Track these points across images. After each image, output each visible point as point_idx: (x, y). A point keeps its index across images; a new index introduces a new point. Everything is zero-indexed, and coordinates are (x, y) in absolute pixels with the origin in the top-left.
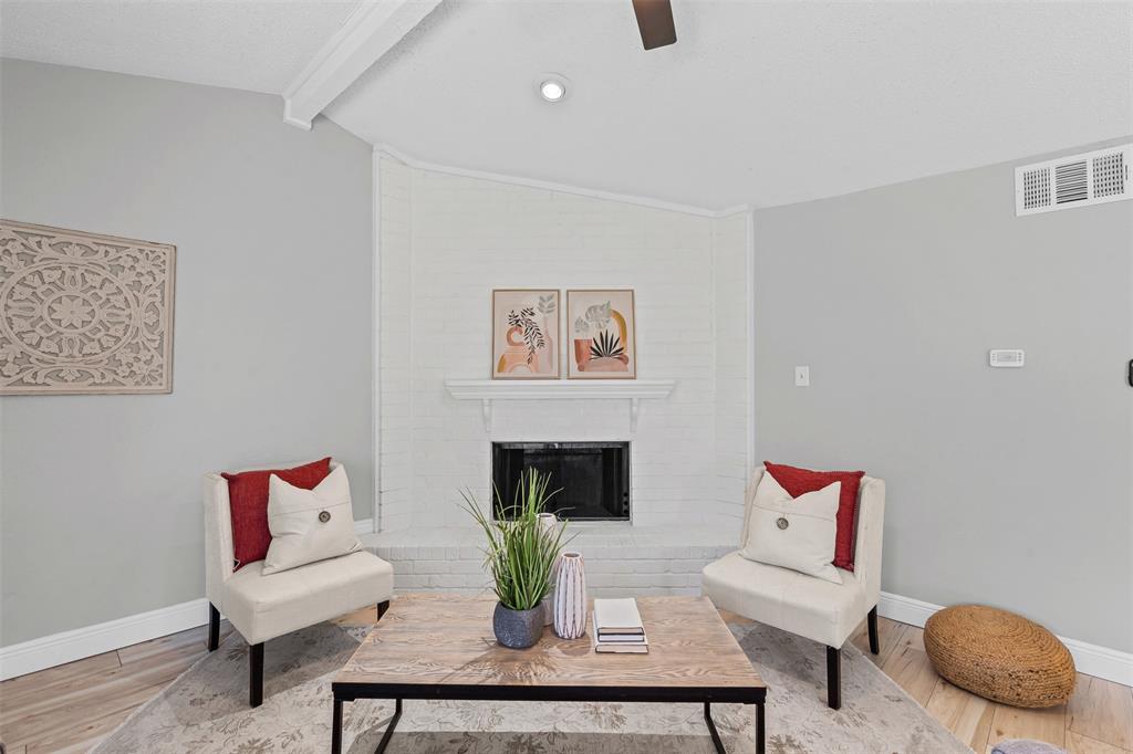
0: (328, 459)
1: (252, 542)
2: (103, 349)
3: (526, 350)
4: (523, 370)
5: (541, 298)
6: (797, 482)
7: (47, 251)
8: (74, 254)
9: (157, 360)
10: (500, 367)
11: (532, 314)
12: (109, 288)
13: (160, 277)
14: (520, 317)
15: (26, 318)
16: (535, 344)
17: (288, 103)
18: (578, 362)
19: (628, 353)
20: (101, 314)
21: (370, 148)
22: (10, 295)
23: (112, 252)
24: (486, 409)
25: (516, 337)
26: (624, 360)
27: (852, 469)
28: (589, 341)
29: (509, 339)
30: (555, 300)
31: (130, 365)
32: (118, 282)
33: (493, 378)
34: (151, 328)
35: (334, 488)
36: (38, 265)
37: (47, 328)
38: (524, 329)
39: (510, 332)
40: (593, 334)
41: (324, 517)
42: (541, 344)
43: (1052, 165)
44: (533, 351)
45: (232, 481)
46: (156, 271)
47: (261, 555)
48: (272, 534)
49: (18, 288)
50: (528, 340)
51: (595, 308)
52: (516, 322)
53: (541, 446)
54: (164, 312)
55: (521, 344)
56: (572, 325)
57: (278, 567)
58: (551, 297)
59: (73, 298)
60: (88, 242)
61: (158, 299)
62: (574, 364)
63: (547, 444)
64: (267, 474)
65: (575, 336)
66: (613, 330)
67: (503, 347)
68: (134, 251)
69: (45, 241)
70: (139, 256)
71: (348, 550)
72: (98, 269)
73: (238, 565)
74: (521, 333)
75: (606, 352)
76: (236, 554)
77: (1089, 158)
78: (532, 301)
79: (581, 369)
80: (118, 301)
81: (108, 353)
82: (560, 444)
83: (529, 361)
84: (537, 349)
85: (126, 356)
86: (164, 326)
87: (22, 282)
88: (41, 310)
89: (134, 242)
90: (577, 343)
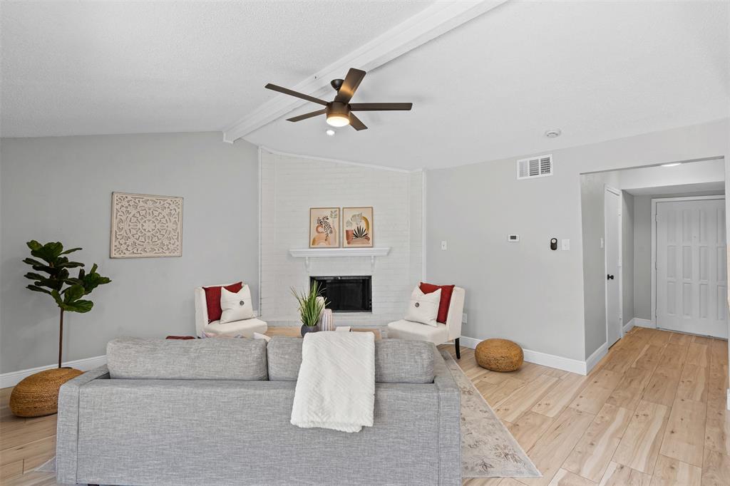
0: (241, 283)
1: (215, 313)
2: (159, 239)
3: (324, 235)
4: (323, 244)
5: (331, 212)
6: (426, 289)
7: (141, 204)
8: (150, 204)
9: (177, 243)
10: (314, 242)
11: (327, 219)
12: (161, 216)
13: (178, 210)
14: (322, 220)
15: (135, 229)
16: (329, 232)
17: (225, 135)
18: (347, 239)
19: (370, 236)
20: (158, 226)
21: (258, 148)
22: (130, 221)
23: (162, 203)
24: (307, 262)
25: (320, 229)
26: (368, 239)
27: (450, 284)
28: (352, 231)
29: (317, 230)
30: (338, 212)
31: (167, 245)
32: (164, 213)
33: (310, 248)
34: (175, 230)
35: (245, 293)
36: (139, 209)
37: (141, 232)
38: (324, 225)
39: (317, 227)
40: (354, 227)
41: (242, 303)
42: (331, 232)
43: (528, 160)
45: (206, 290)
46: (176, 208)
47: (218, 318)
48: (222, 309)
49: (133, 218)
50: (326, 230)
51: (355, 215)
52: (320, 223)
53: (332, 278)
54: (179, 224)
55: (322, 232)
56: (345, 224)
57: (226, 321)
58: (335, 211)
59: (149, 221)
60: (154, 199)
61: (177, 219)
62: (345, 241)
63: (335, 277)
64: (220, 287)
65: (346, 228)
66: (363, 225)
67: (314, 234)
68: (169, 201)
69: (141, 200)
70: (171, 203)
71: (250, 317)
72: (157, 209)
73: (210, 321)
74: (322, 227)
75: (359, 235)
76: (209, 318)
77: (540, 158)
78: (327, 213)
79: (349, 243)
80: (164, 221)
81: (160, 241)
82: (341, 277)
83: (326, 240)
84: (329, 235)
85: (166, 242)
86: (179, 230)
87: (134, 216)
88: (139, 226)
89: (169, 197)
90: (347, 231)
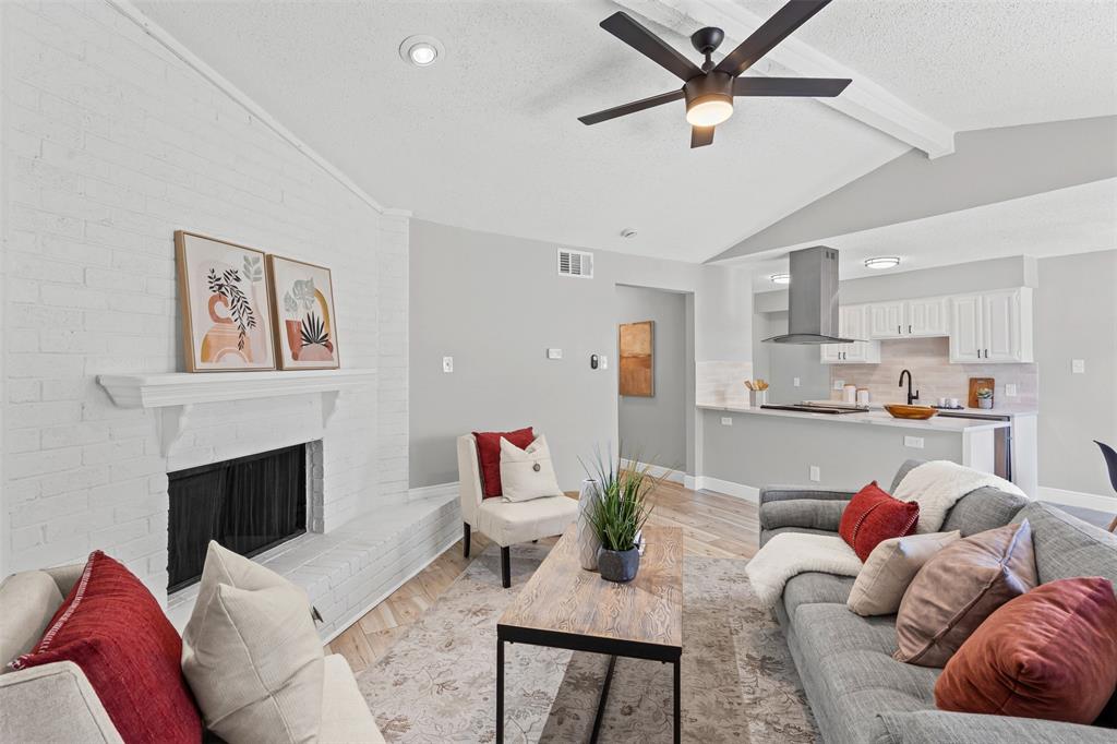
5: (246, 259)
11: (238, 279)
14: (222, 281)
16: (245, 323)
19: (332, 339)
25: (221, 310)
26: (329, 346)
28: (299, 323)
29: (212, 313)
38: (230, 299)
39: (212, 302)
40: (302, 316)
44: (244, 333)
50: (236, 315)
51: (300, 283)
52: (219, 288)
55: (228, 320)
74: (226, 305)
75: (314, 337)
78: (236, 261)
79: (295, 357)
83: (241, 346)
84: (248, 328)
